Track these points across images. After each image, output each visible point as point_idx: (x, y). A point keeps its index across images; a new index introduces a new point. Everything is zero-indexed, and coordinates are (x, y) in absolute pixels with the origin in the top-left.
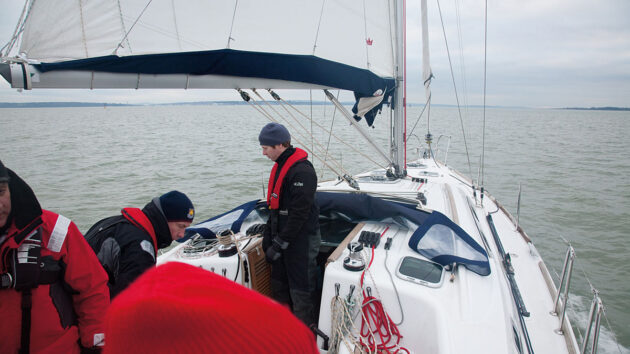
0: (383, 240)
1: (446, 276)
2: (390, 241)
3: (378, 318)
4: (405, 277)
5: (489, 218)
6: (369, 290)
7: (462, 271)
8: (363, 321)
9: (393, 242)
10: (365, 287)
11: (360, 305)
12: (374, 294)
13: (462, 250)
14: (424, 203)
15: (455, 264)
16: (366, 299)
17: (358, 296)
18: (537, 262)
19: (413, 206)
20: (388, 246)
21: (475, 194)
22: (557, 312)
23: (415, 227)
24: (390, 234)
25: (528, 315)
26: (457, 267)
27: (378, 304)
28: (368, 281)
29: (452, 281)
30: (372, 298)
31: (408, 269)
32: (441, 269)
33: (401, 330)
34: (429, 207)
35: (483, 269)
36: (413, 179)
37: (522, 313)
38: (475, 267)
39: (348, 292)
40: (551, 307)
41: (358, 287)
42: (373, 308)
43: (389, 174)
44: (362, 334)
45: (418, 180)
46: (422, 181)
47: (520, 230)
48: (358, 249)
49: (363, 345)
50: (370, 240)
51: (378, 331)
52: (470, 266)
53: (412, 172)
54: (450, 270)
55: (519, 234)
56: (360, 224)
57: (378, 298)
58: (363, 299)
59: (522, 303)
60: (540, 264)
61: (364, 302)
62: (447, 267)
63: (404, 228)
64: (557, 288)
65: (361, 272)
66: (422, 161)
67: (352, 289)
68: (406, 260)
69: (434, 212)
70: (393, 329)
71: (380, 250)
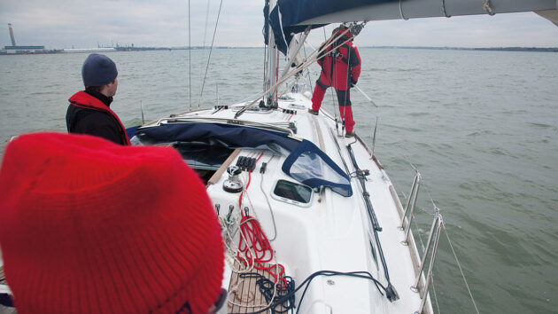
0: (259, 165)
1: (315, 197)
2: (265, 165)
3: (254, 235)
4: (279, 198)
5: (349, 148)
6: (247, 210)
7: (328, 192)
8: (241, 238)
9: (268, 167)
10: (243, 207)
11: (238, 223)
12: (251, 214)
13: (328, 175)
14: (295, 132)
15: (322, 187)
16: (244, 218)
17: (236, 215)
18: (388, 185)
19: (285, 135)
20: (263, 170)
21: (337, 126)
22: (403, 227)
23: (287, 154)
24: (265, 159)
25: (380, 230)
26: (324, 190)
27: (255, 223)
28: (245, 202)
29: (320, 201)
30: (248, 217)
31: (283, 190)
32: (310, 191)
33: (273, 245)
34: (299, 136)
35: (346, 191)
36: (284, 110)
37: (376, 228)
38: (339, 189)
39: (227, 211)
40: (399, 223)
41: (236, 207)
42: (251, 227)
43: (262, 105)
44: (240, 249)
45: (288, 112)
46: (292, 112)
47: (374, 159)
48: (237, 173)
49: (241, 259)
50: (247, 165)
51: (254, 247)
52: (335, 189)
53: (282, 104)
54: (318, 192)
55: (373, 162)
56: (237, 150)
57: (254, 217)
58: (241, 218)
59: (376, 220)
60: (390, 187)
61: (242, 221)
62: (315, 189)
63: (277, 154)
64: (404, 208)
65: (240, 194)
66: (291, 95)
67: (231, 209)
68: (280, 182)
69: (304, 140)
70: (266, 245)
71: (256, 175)
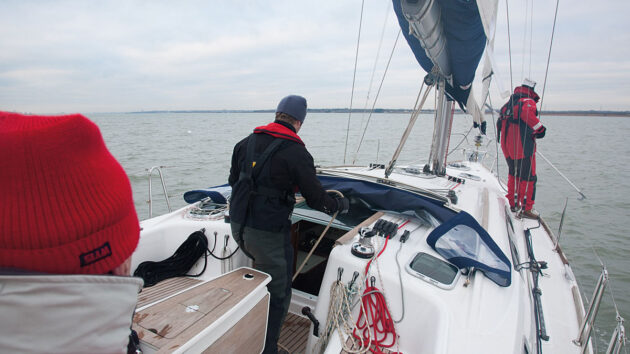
0: (400, 232)
1: (460, 279)
2: (407, 233)
3: (377, 312)
4: (415, 273)
5: (527, 233)
6: (373, 280)
7: (479, 277)
8: (361, 314)
9: (411, 236)
10: (369, 276)
11: (360, 294)
12: (377, 285)
13: (485, 256)
14: (454, 201)
15: (472, 268)
16: (368, 289)
17: (360, 283)
18: (571, 286)
19: (440, 203)
20: (404, 238)
22: (581, 341)
23: (436, 223)
24: (410, 227)
25: (547, 339)
26: (474, 272)
27: (380, 297)
28: (373, 270)
29: (465, 285)
31: (419, 265)
32: (456, 271)
33: (398, 328)
34: (457, 207)
35: (503, 279)
36: (450, 178)
37: (541, 336)
38: (495, 275)
39: (351, 278)
40: (576, 336)
41: (361, 275)
42: (375, 301)
43: (426, 170)
44: (357, 324)
45: (454, 179)
46: (459, 181)
47: (559, 250)
48: (369, 235)
49: (356, 337)
50: (387, 231)
51: (374, 325)
52: (489, 274)
53: (451, 171)
54: (466, 274)
55: (557, 255)
56: (380, 212)
57: (381, 291)
58: (365, 288)
59: (543, 326)
60: (573, 289)
61: (366, 291)
62: (463, 270)
63: (426, 224)
65: (368, 260)
66: (467, 163)
67: (356, 275)
68: (420, 255)
69: (462, 212)
70: (389, 327)
71: (394, 243)
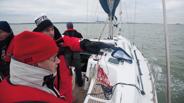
0: (105, 54)
1: (120, 63)
2: (106, 54)
3: (102, 73)
4: (109, 63)
5: (135, 51)
6: (100, 66)
7: (125, 62)
8: (98, 74)
10: (99, 65)
12: (101, 67)
13: (125, 57)
14: (116, 45)
16: (99, 68)
18: (146, 62)
19: (113, 46)
20: (106, 55)
21: (131, 45)
22: (150, 74)
24: (107, 52)
25: (142, 75)
26: (123, 61)
27: (102, 69)
28: (99, 63)
29: (122, 64)
30: (100, 68)
31: (110, 61)
32: (119, 61)
33: (108, 76)
34: (118, 46)
35: (131, 62)
36: (114, 40)
37: (141, 74)
38: (128, 61)
39: (94, 66)
41: (97, 65)
42: (101, 71)
43: (108, 38)
44: (97, 77)
45: (116, 40)
47: (143, 55)
49: (97, 80)
50: (101, 54)
51: (102, 76)
52: (127, 61)
53: (114, 38)
54: (122, 62)
55: (142, 56)
57: (102, 68)
58: (98, 68)
59: (141, 72)
62: (121, 61)
63: (110, 51)
65: (98, 61)
66: (118, 36)
67: (95, 65)
68: (110, 59)
69: (119, 47)
70: (106, 76)
71: (103, 56)
